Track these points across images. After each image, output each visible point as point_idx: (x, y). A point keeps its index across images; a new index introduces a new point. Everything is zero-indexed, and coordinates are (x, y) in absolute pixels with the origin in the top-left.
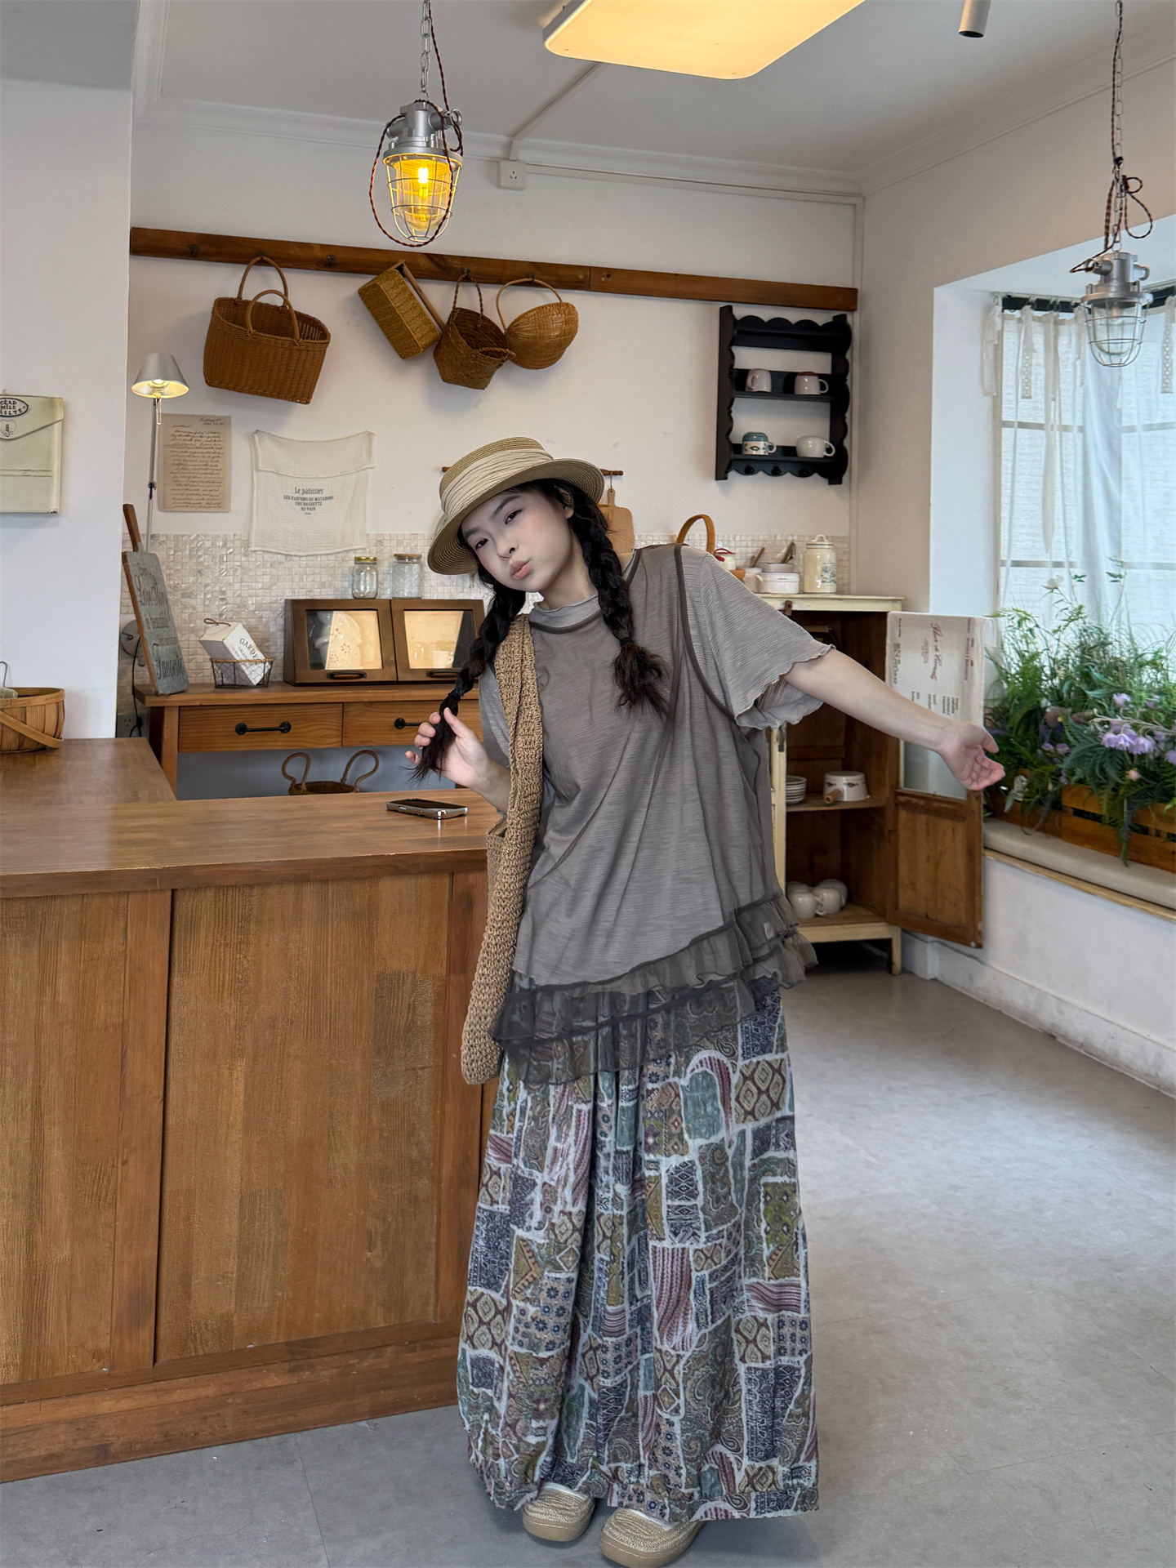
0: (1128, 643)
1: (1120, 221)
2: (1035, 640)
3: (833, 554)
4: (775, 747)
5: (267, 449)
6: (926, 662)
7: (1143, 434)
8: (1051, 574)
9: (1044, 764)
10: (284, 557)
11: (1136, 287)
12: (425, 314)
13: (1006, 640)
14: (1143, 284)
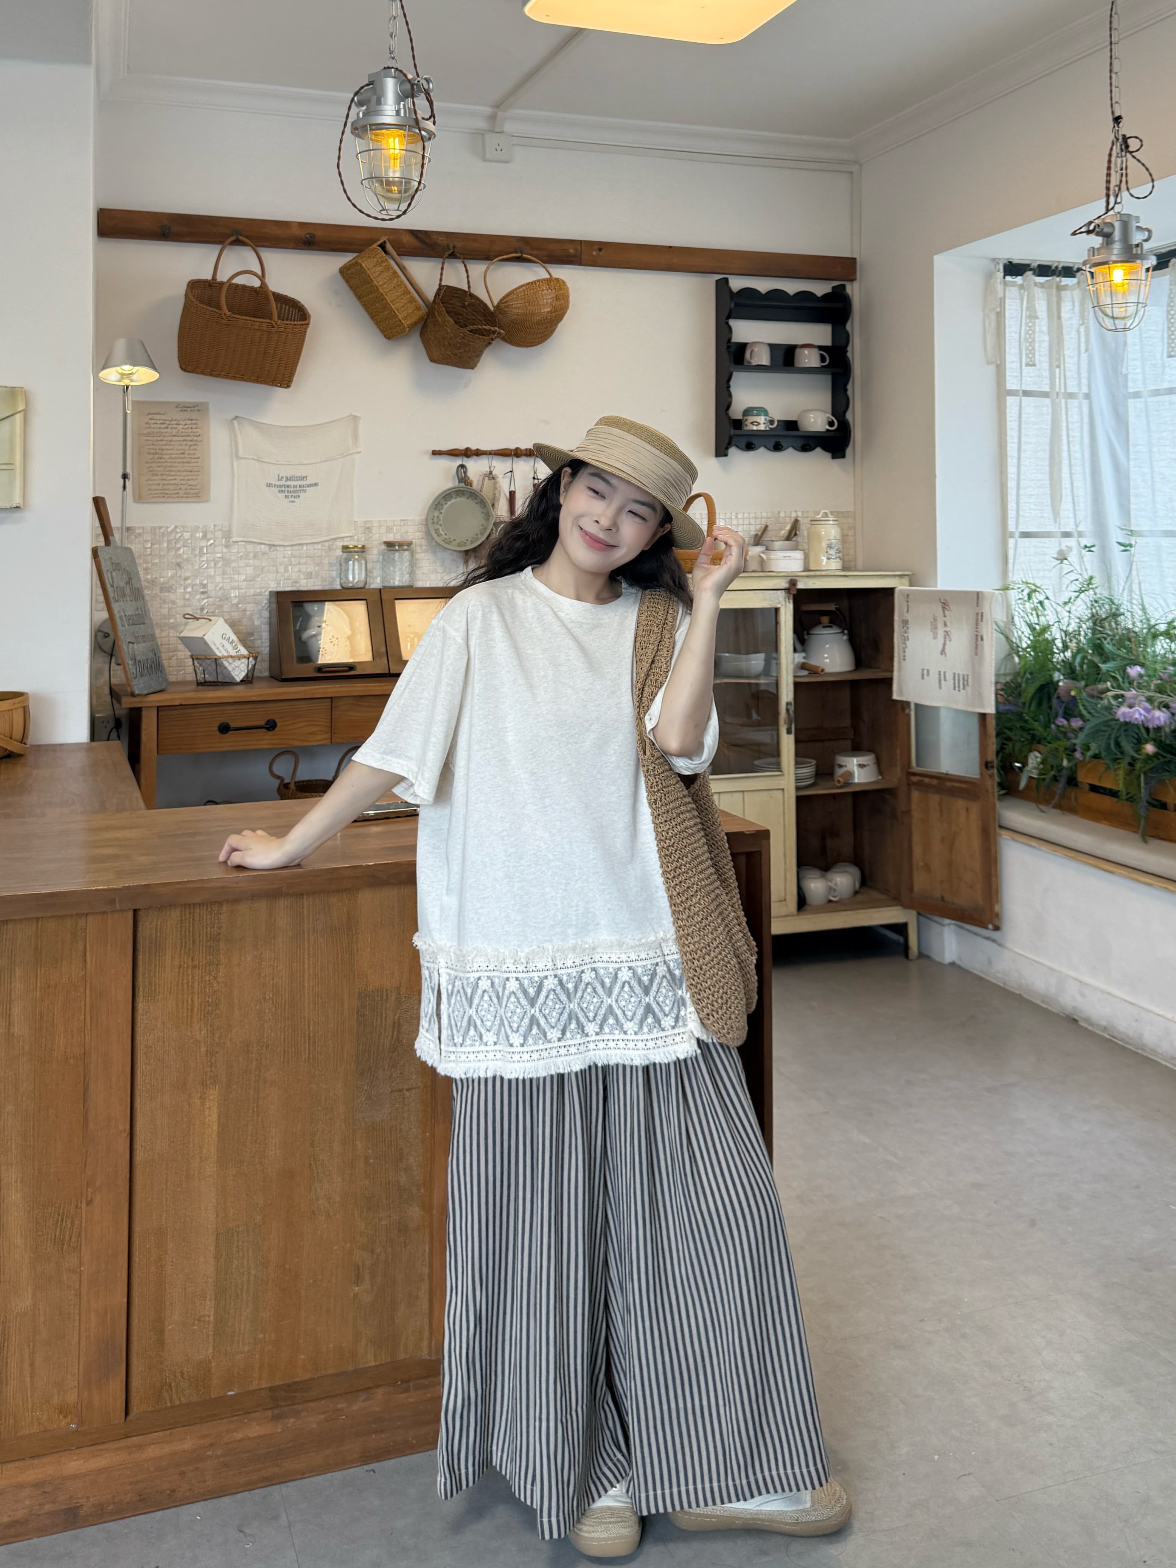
0: (1140, 613)
1: (1121, 181)
2: (1046, 613)
3: (838, 530)
4: (783, 730)
5: (248, 437)
6: (935, 638)
7: (1150, 399)
8: (1060, 544)
9: (1059, 739)
10: (267, 547)
11: (1139, 249)
12: (407, 292)
13: (1016, 613)
14: (1147, 246)
